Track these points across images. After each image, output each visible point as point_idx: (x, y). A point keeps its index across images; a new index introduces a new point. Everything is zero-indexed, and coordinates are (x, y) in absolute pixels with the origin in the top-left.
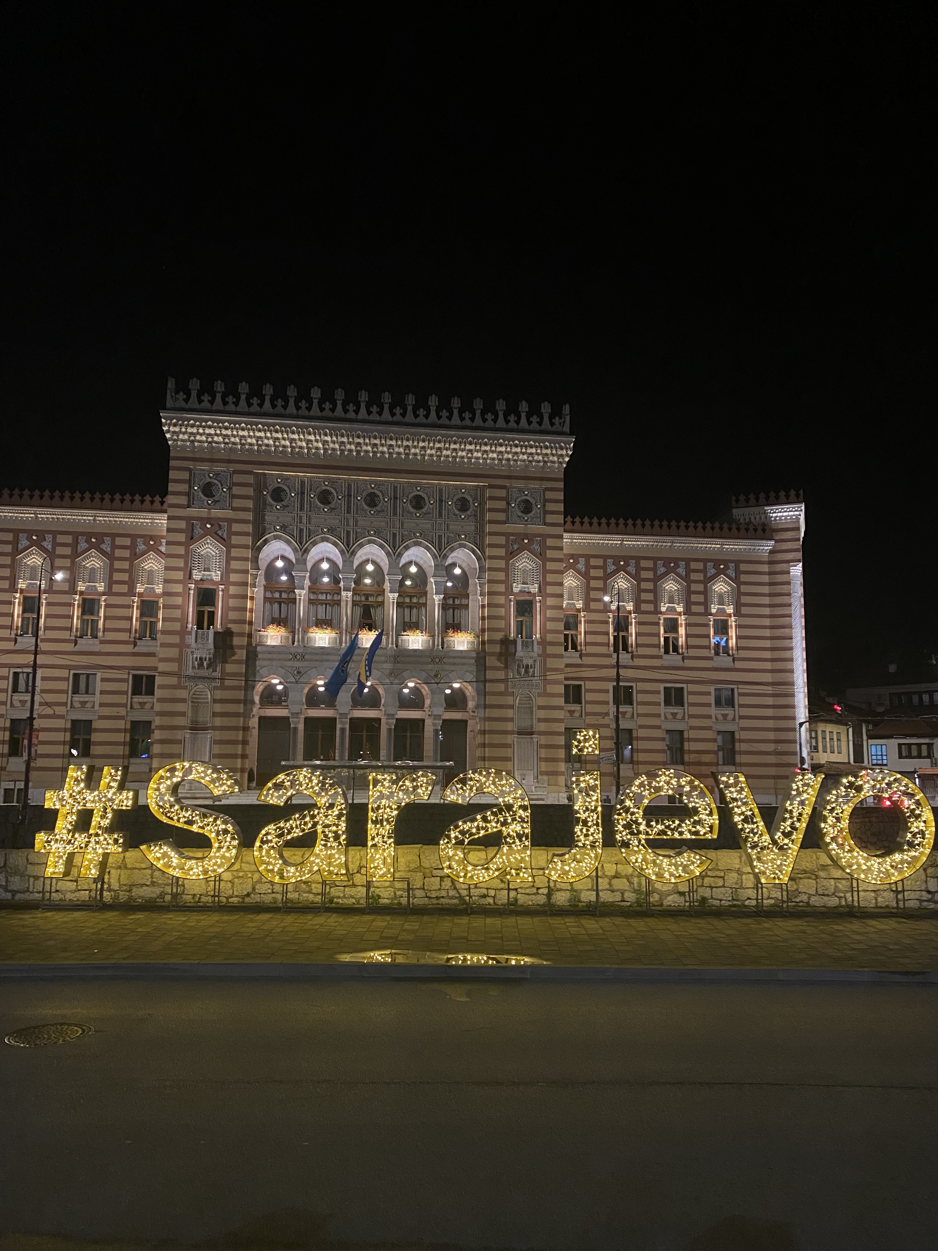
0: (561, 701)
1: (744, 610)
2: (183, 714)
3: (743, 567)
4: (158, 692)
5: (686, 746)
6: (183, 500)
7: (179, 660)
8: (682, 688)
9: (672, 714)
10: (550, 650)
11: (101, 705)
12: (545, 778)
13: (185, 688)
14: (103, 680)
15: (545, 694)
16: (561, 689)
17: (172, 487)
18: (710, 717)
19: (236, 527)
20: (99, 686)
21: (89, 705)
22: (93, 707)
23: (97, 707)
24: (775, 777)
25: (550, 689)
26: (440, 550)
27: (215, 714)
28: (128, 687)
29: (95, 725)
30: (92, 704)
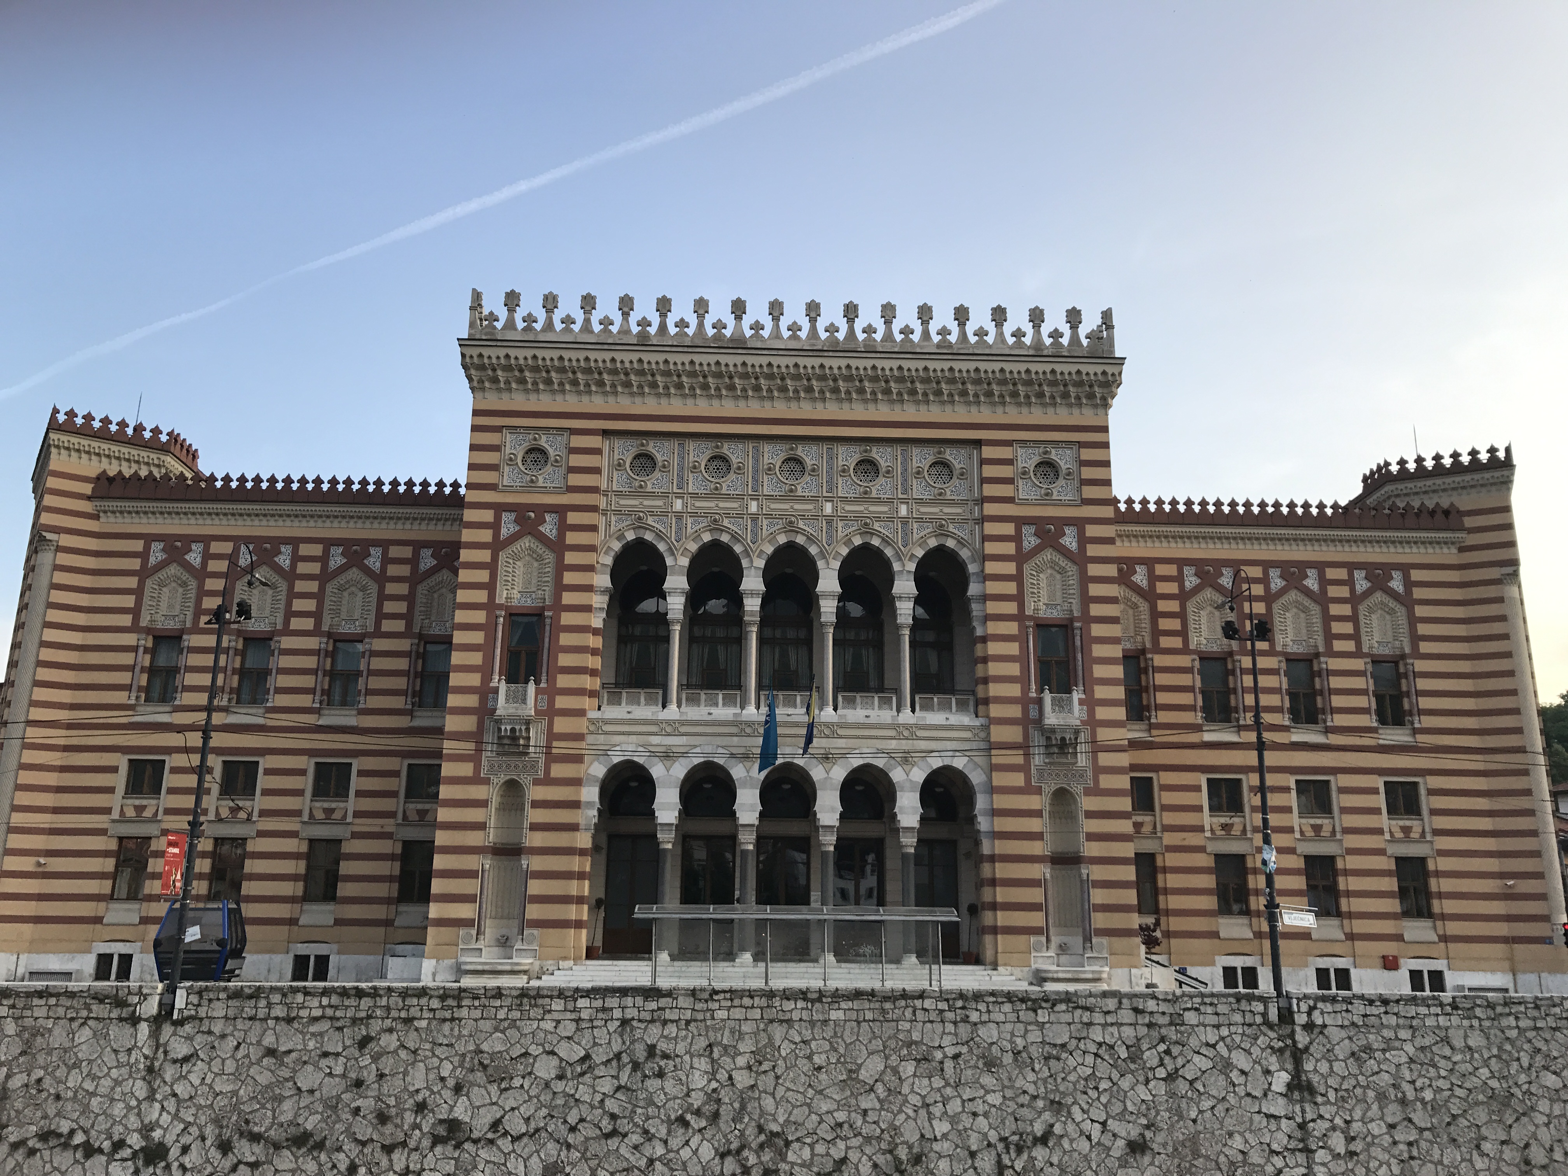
0: (1125, 804)
1: (1425, 647)
2: (482, 827)
3: (1416, 575)
4: (445, 792)
5: (1342, 883)
6: (491, 478)
8: (1327, 782)
9: (1312, 826)
10: (1102, 713)
11: (357, 814)
12: (1105, 940)
13: (486, 781)
14: (361, 773)
15: (1098, 791)
16: (1123, 782)
18: (1379, 831)
19: (573, 518)
20: (356, 783)
21: (337, 815)
22: (345, 817)
23: (349, 819)
24: (1505, 940)
25: (1106, 781)
26: (905, 547)
27: (534, 827)
28: (400, 784)
29: (348, 847)
30: (343, 812)
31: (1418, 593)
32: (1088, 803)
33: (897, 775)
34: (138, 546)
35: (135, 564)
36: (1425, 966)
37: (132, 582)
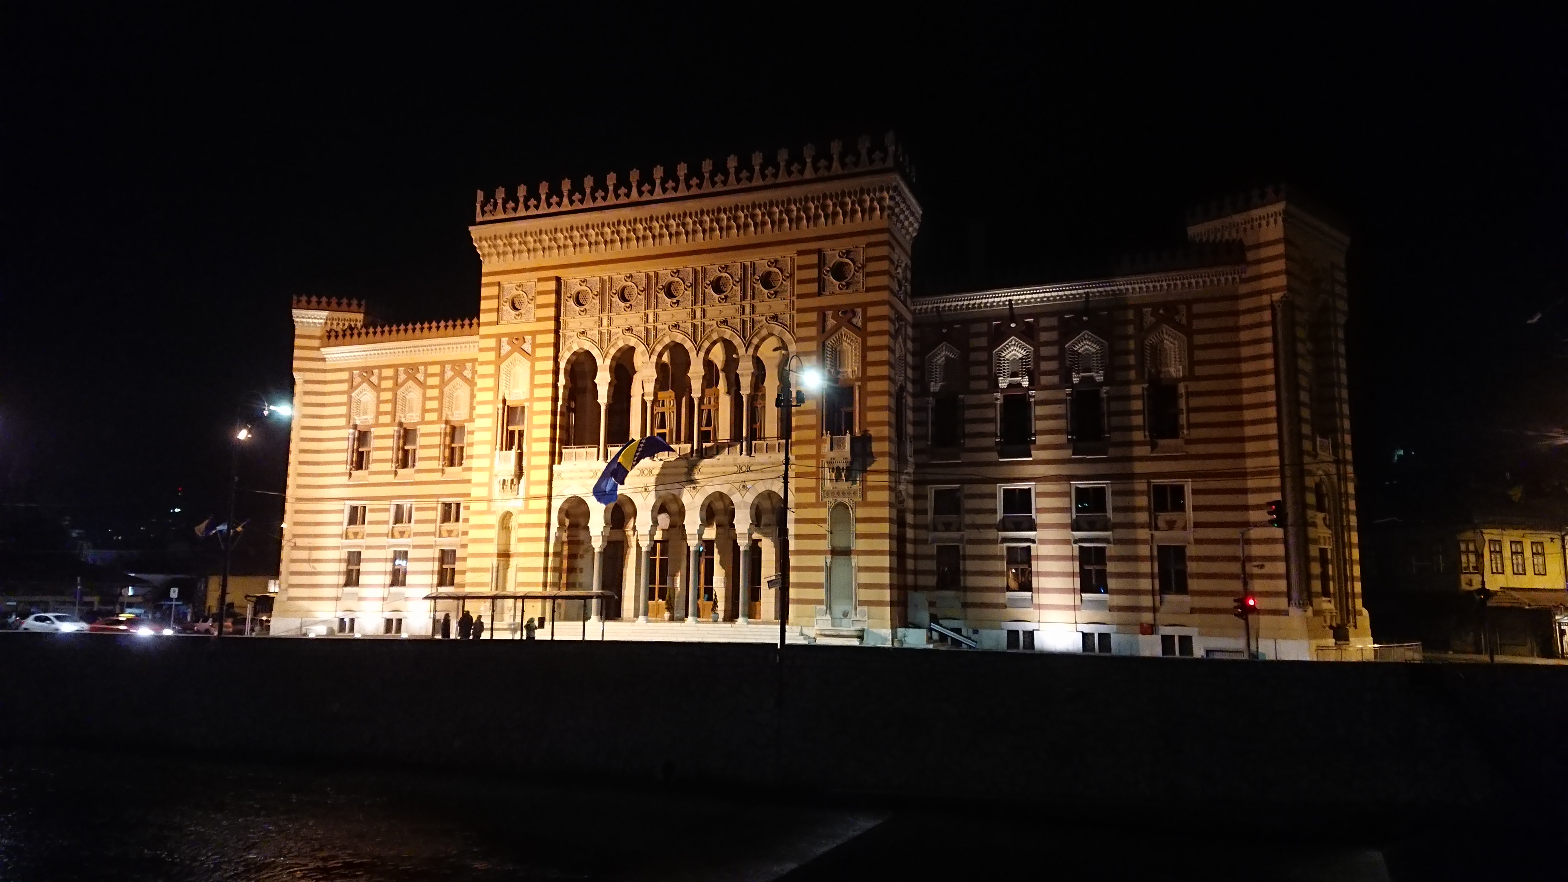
1: (1199, 371)
2: (490, 541)
3: (1197, 308)
5: (1110, 567)
6: (493, 317)
7: (489, 485)
10: (872, 447)
12: (866, 608)
13: (494, 513)
15: (866, 504)
17: (484, 305)
19: (539, 339)
26: (744, 338)
27: (520, 540)
31: (1197, 324)
32: (861, 513)
33: (736, 498)
34: (345, 375)
35: (345, 387)
36: (1176, 632)
37: (344, 398)
